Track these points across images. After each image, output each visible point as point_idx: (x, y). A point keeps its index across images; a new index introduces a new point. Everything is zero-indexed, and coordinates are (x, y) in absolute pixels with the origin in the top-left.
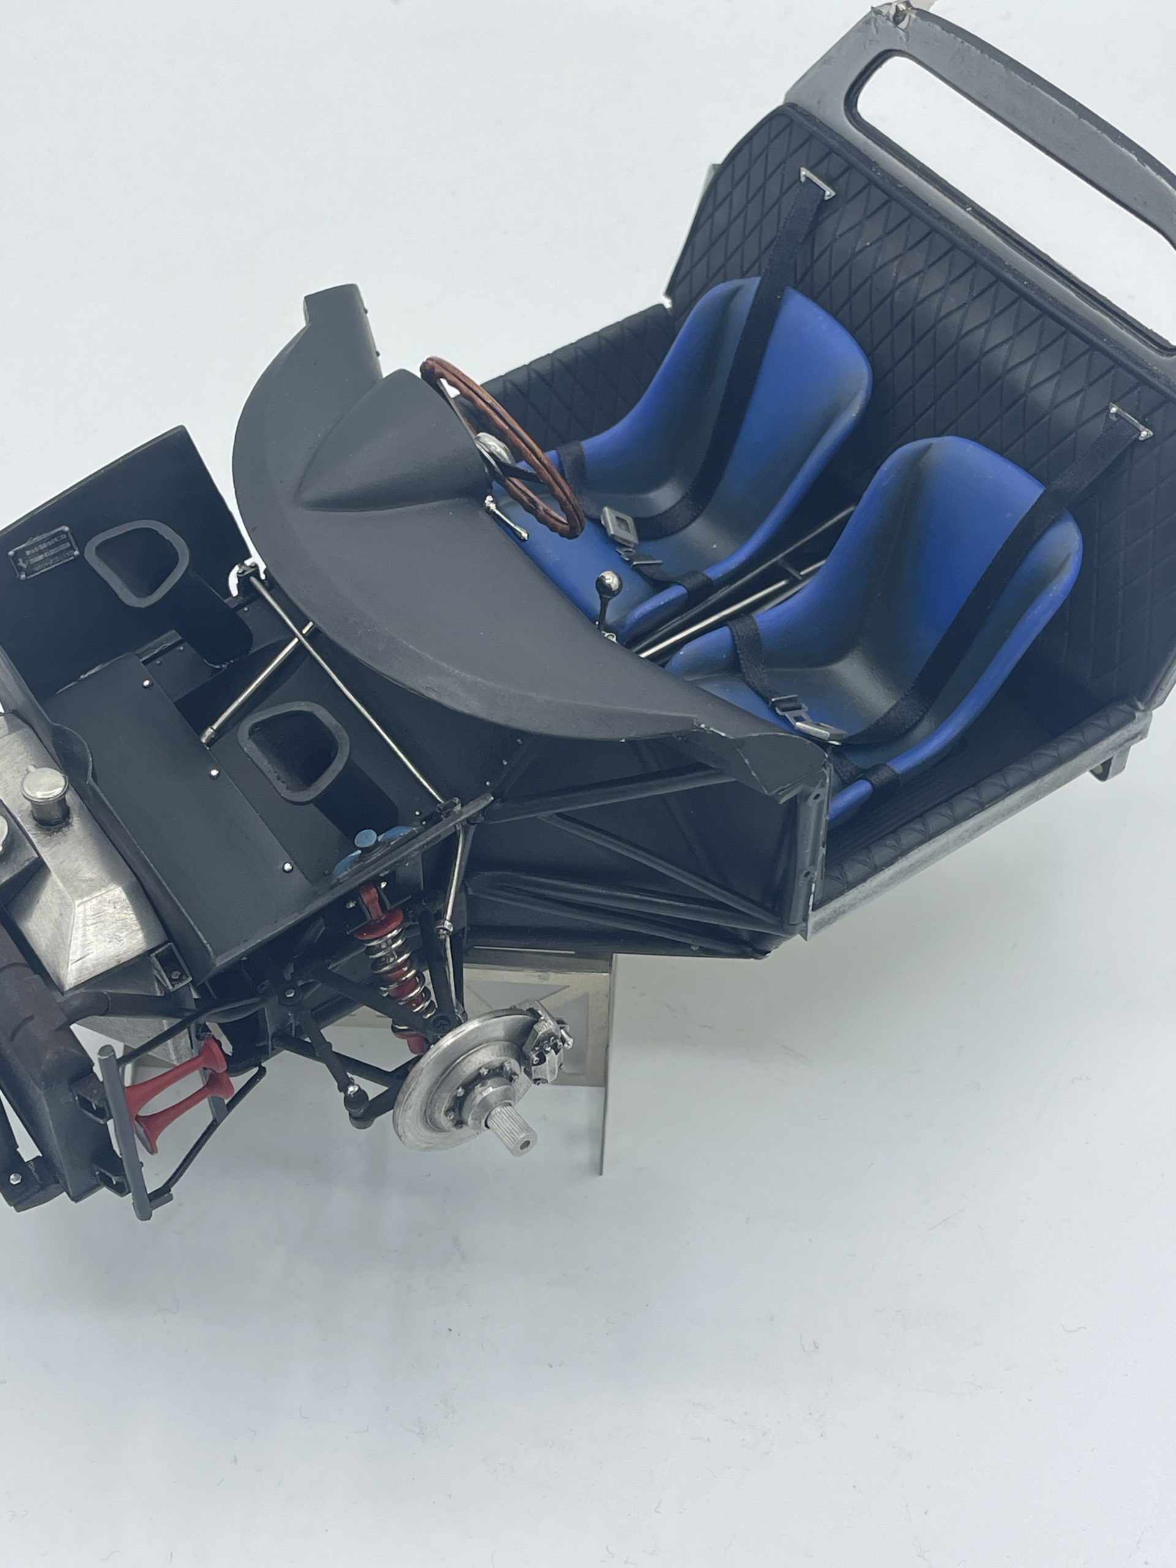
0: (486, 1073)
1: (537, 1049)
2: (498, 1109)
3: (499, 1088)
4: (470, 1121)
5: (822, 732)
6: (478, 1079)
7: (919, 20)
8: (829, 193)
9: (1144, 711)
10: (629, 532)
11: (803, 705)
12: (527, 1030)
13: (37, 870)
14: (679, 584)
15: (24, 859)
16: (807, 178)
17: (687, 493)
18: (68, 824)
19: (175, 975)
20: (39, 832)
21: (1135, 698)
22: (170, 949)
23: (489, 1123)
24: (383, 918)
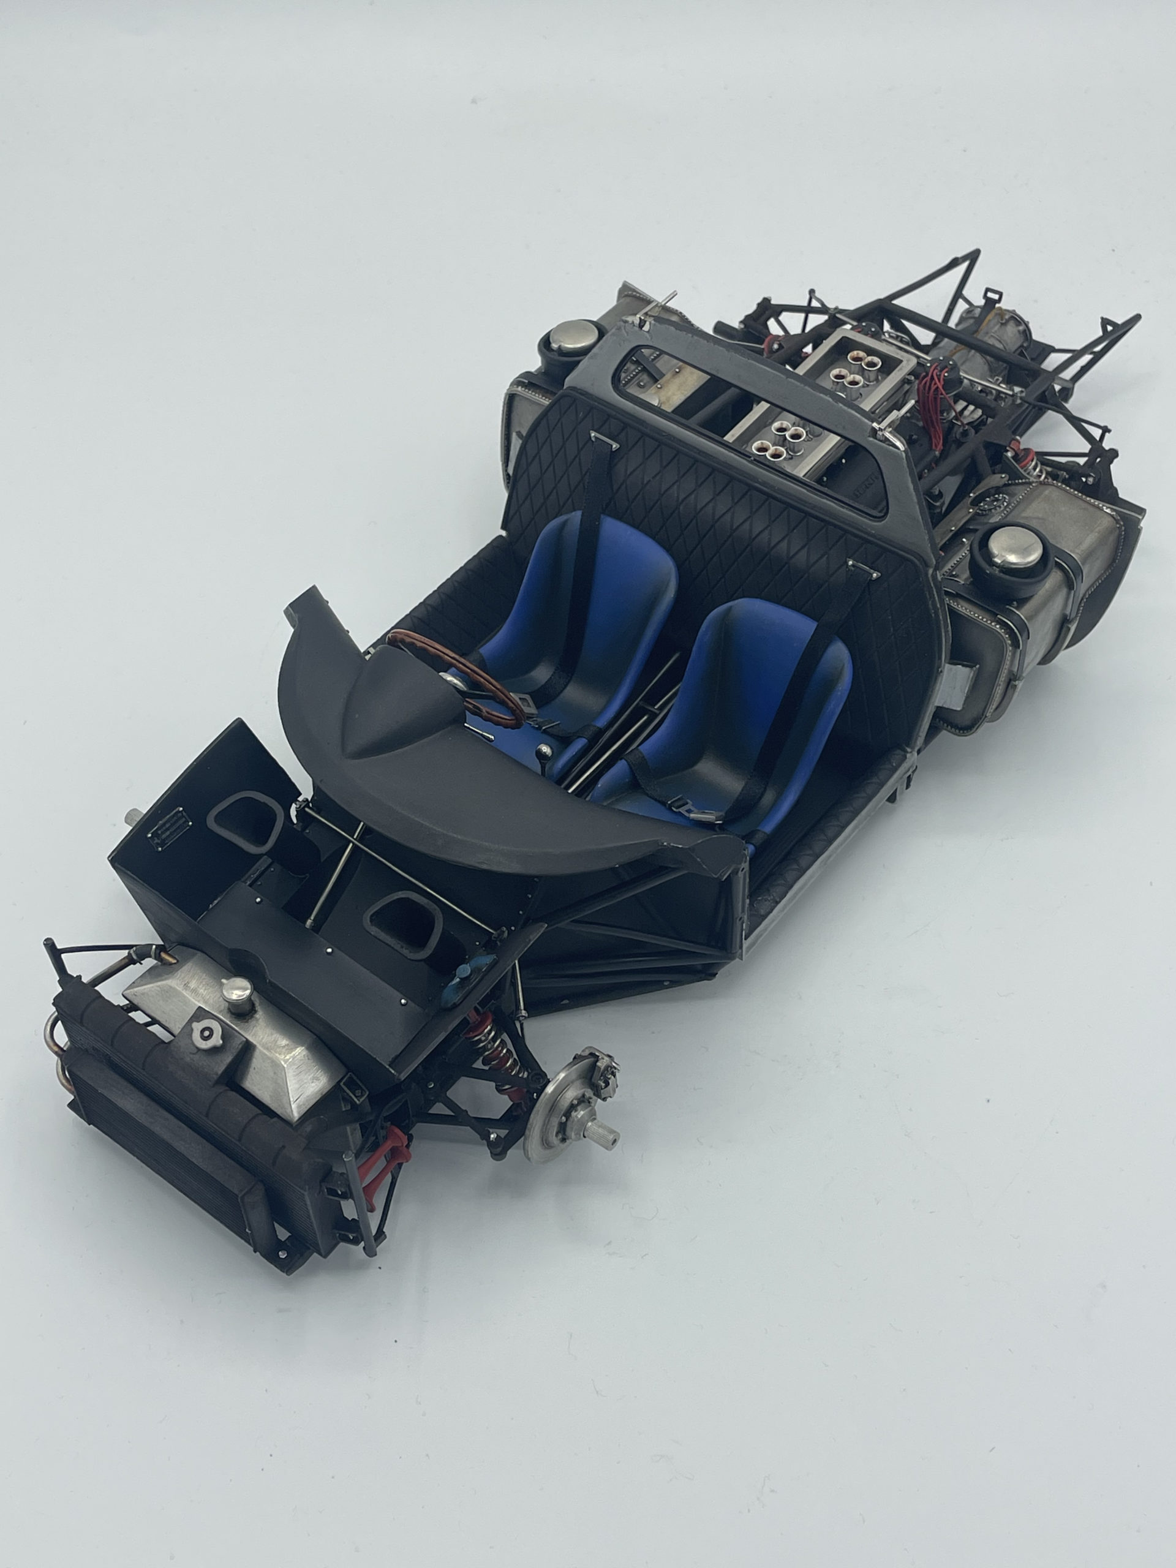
0: (576, 1103)
1: (602, 1078)
2: (590, 1124)
3: (587, 1110)
4: (573, 1135)
5: (709, 817)
6: (572, 1107)
7: (657, 324)
8: (615, 446)
9: (911, 752)
10: (530, 707)
11: (689, 801)
12: (593, 1067)
13: (248, 1049)
14: (581, 737)
15: (237, 1045)
16: (596, 438)
17: (557, 667)
18: (256, 1012)
19: (358, 1093)
20: (239, 1022)
21: (904, 745)
22: (350, 1077)
23: (586, 1135)
24: (479, 1019)
